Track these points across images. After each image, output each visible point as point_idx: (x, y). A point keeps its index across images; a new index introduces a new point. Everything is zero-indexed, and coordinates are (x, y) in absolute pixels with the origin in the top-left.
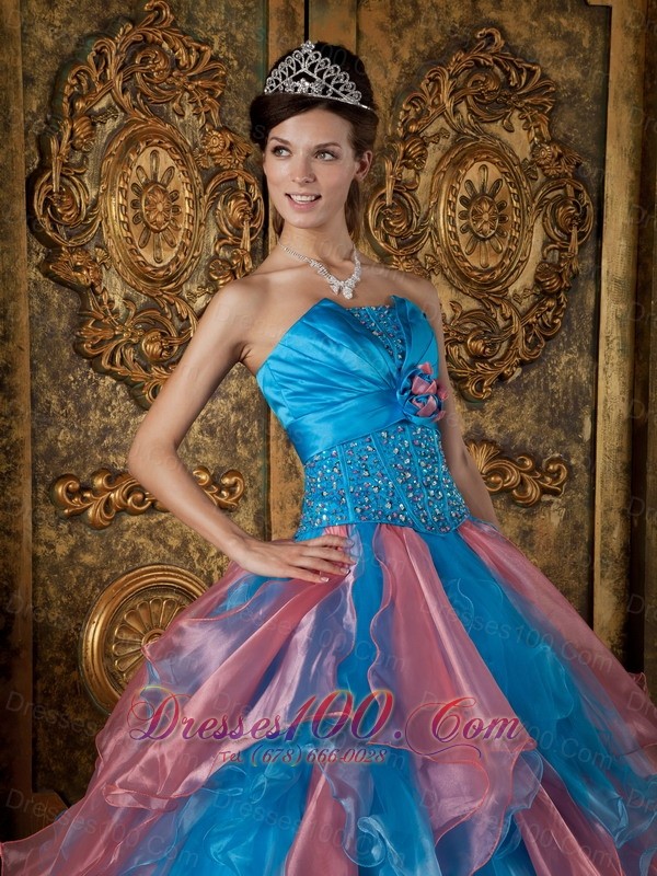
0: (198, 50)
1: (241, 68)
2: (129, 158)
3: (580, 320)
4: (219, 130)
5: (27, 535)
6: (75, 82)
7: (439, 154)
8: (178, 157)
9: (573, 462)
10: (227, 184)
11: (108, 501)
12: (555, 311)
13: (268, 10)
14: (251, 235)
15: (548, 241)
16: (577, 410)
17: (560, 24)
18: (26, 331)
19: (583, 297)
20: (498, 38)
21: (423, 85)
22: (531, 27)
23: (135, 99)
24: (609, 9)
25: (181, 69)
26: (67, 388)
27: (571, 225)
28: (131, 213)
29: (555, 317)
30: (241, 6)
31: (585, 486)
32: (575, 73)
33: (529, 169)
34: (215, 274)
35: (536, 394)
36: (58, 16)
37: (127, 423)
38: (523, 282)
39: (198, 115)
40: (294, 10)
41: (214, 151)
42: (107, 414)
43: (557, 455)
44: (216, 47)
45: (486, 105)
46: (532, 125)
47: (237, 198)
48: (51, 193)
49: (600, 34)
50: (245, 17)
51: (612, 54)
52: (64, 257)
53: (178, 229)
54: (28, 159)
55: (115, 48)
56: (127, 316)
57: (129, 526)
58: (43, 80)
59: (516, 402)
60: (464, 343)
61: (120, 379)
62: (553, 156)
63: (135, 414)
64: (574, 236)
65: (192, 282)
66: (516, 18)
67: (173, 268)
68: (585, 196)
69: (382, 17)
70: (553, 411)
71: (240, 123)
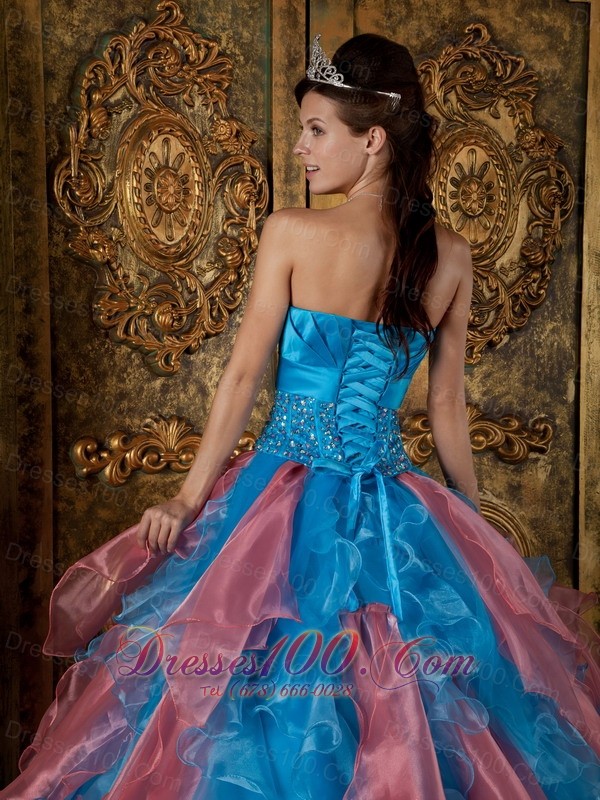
0: (207, 46)
1: (247, 63)
2: (142, 145)
3: (563, 291)
4: (226, 119)
6: (92, 76)
8: (188, 144)
9: (558, 422)
10: (234, 168)
11: (124, 460)
12: (541, 282)
13: (272, 9)
14: (257, 215)
15: (532, 218)
16: (561, 374)
17: (542, 19)
18: (46, 303)
19: (566, 269)
20: (484, 32)
22: (516, 22)
23: (148, 91)
24: (588, 5)
25: (192, 64)
26: (85, 356)
27: (554, 203)
28: (144, 195)
29: (540, 288)
30: (246, 6)
31: (569, 444)
32: (556, 65)
33: (514, 152)
34: (224, 251)
35: (523, 359)
36: (76, 16)
37: (142, 389)
38: (510, 255)
39: (207, 105)
40: (296, 10)
41: (222, 138)
42: (123, 380)
43: (543, 416)
44: (224, 44)
45: (474, 94)
46: (517, 112)
47: (244, 181)
48: (70, 177)
49: (579, 29)
50: (251, 16)
51: (591, 46)
52: (82, 235)
53: (188, 210)
54: (49, 146)
55: (128, 45)
56: (141, 289)
57: (144, 484)
58: (63, 74)
59: (504, 367)
61: (136, 348)
62: (537, 140)
63: (149, 380)
64: (557, 214)
65: (202, 259)
66: (502, 15)
67: (183, 246)
68: (567, 177)
69: (376, 14)
70: (539, 375)
71: (245, 112)
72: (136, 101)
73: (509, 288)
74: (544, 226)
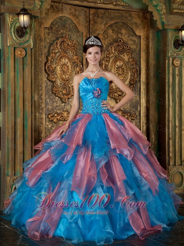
0: (72, 42)
2: (61, 60)
3: (137, 89)
4: (75, 56)
5: (44, 124)
6: (52, 47)
7: (112, 60)
8: (69, 60)
9: (137, 114)
10: (77, 65)
11: (57, 118)
15: (131, 75)
16: (137, 105)
17: (132, 38)
18: (44, 89)
19: (138, 85)
20: (122, 41)
21: (109, 48)
22: (127, 39)
23: (62, 50)
24: (140, 36)
25: (69, 45)
26: (50, 99)
27: (135, 72)
29: (133, 89)
31: (139, 119)
32: (135, 47)
33: (128, 63)
36: (50, 37)
38: (127, 82)
39: (72, 53)
41: (75, 59)
42: (57, 103)
43: (134, 113)
44: (75, 42)
45: (120, 52)
46: (128, 55)
47: (78, 67)
48: (48, 66)
49: (139, 39)
50: (79, 37)
51: (141, 44)
52: (51, 76)
53: (69, 72)
54: (45, 60)
55: (59, 42)
56: (60, 87)
57: (60, 123)
58: (47, 47)
60: (117, 93)
61: (59, 97)
62: (132, 60)
63: (61, 104)
64: (136, 74)
65: (71, 81)
66: (125, 37)
67: (68, 79)
68: (137, 67)
69: (102, 37)
70: (133, 105)
71: (78, 54)
72: (60, 52)
74: (134, 77)
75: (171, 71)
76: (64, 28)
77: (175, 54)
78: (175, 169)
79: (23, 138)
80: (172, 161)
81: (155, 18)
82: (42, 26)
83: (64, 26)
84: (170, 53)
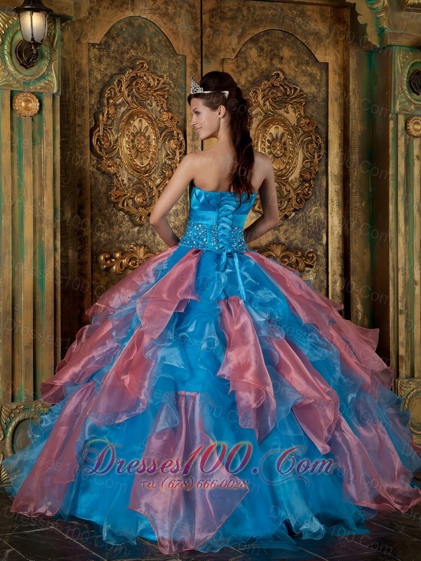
0: (158, 80)
1: (175, 87)
2: (130, 122)
3: (320, 192)
4: (166, 112)
5: (89, 276)
6: (109, 92)
7: (258, 122)
8: (150, 122)
9: (318, 253)
10: (170, 134)
11: (121, 263)
12: (309, 188)
13: (186, 64)
14: (180, 155)
15: (305, 158)
16: (320, 231)
17: (307, 69)
18: (89, 192)
19: (321, 182)
20: (281, 75)
21: (250, 94)
22: (295, 71)
23: (133, 99)
24: (327, 64)
25: (151, 87)
26: (105, 216)
27: (315, 152)
29: (309, 190)
30: (175, 63)
31: (324, 264)
32: (313, 89)
33: (296, 128)
34: (165, 170)
35: (302, 224)
36: (102, 67)
37: (129, 231)
38: (295, 176)
39: (158, 106)
40: (196, 64)
41: (164, 120)
42: (121, 227)
43: (312, 250)
44: (165, 78)
45: (277, 102)
46: (297, 110)
47: (174, 139)
48: (99, 136)
49: (324, 74)
50: (177, 67)
51: (329, 81)
52: (104, 161)
53: (150, 151)
54: (90, 122)
55: (125, 78)
56: (129, 187)
58: (96, 92)
59: (293, 227)
61: (127, 213)
62: (306, 123)
63: (132, 228)
64: (316, 157)
65: (156, 173)
66: (289, 67)
67: (148, 167)
68: (320, 140)
69: (233, 67)
70: (309, 231)
71: (175, 109)
72: (128, 103)
73: (295, 190)
74: (310, 162)
75: (402, 149)
76: (139, 45)
77: (413, 107)
78: (413, 386)
79: (32, 311)
80: (404, 367)
81: (361, 20)
82: (84, 42)
83: (139, 41)
84: (398, 103)
